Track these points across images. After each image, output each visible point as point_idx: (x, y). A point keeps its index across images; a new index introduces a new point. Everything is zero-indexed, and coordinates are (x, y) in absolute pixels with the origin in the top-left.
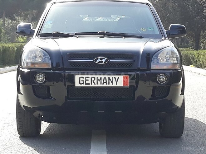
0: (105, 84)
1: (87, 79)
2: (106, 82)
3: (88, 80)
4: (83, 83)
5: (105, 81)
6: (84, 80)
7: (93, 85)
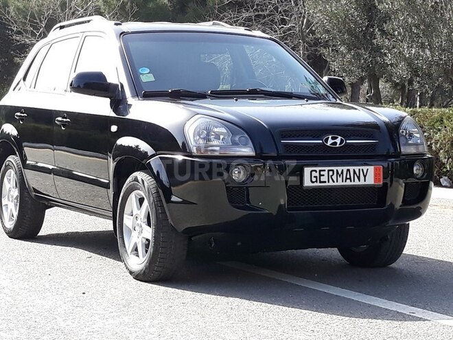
0: (348, 181)
1: (322, 173)
2: (350, 179)
3: (323, 175)
4: (316, 181)
5: (348, 177)
6: (317, 175)
7: (331, 183)
